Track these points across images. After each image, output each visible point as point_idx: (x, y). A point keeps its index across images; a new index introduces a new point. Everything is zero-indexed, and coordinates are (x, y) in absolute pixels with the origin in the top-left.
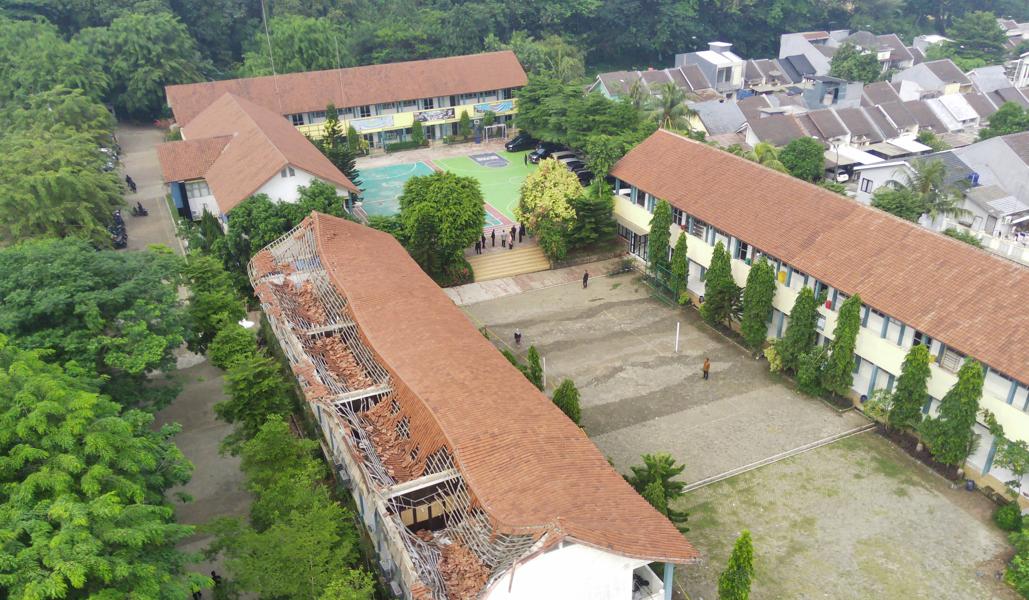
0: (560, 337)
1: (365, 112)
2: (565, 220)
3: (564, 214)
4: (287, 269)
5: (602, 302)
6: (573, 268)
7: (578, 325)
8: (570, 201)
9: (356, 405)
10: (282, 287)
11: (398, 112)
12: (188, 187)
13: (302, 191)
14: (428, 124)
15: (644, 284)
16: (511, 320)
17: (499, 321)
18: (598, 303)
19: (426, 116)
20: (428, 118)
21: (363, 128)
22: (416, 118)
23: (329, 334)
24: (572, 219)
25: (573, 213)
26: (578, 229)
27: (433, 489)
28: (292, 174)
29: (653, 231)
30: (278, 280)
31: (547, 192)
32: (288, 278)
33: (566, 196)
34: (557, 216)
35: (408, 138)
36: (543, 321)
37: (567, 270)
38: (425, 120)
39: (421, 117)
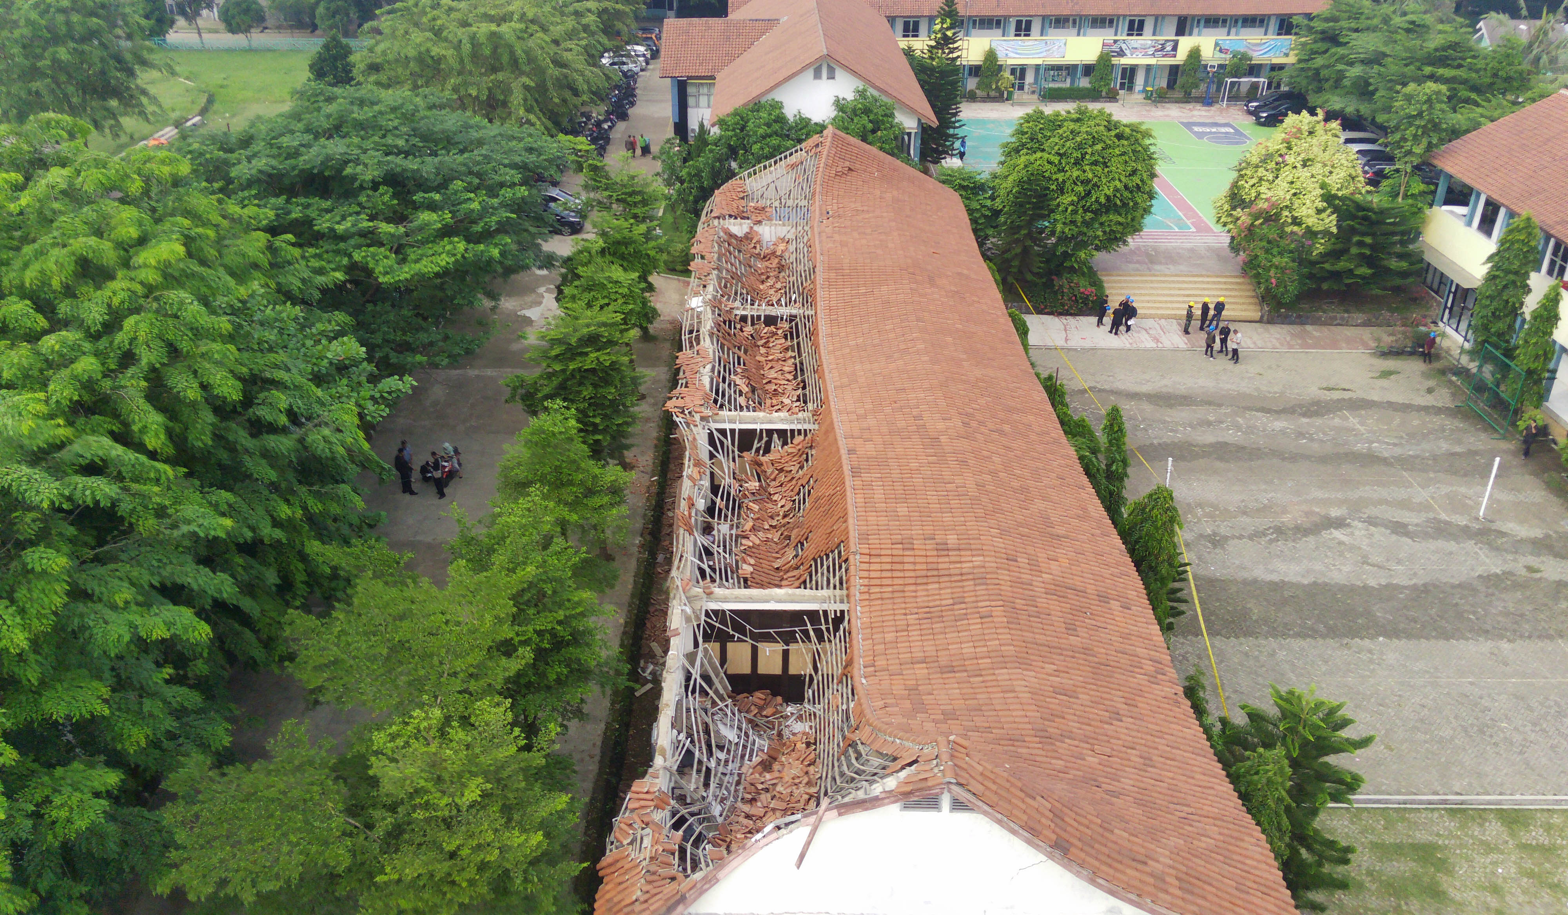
0: (1231, 436)
1: (1023, 28)
2: (1311, 233)
3: (1311, 221)
4: (761, 214)
5: (1347, 395)
6: (1309, 328)
7: (1279, 424)
8: (1329, 198)
9: (746, 439)
10: (740, 240)
11: (1078, 35)
12: (690, 90)
13: (840, 105)
14: (1124, 61)
15: (1450, 381)
16: (1145, 389)
17: (1120, 386)
18: (1336, 395)
19: (1124, 47)
20: (1127, 52)
21: (1011, 55)
22: (1106, 48)
23: (771, 321)
24: (1326, 233)
25: (1330, 222)
26: (1335, 254)
27: (796, 617)
28: (831, 77)
29: (1491, 278)
30: (738, 228)
31: (1286, 174)
32: (756, 228)
33: (1323, 186)
34: (1296, 221)
35: (1084, 83)
36: (1210, 403)
37: (1296, 329)
38: (1121, 53)
39: (1115, 48)
